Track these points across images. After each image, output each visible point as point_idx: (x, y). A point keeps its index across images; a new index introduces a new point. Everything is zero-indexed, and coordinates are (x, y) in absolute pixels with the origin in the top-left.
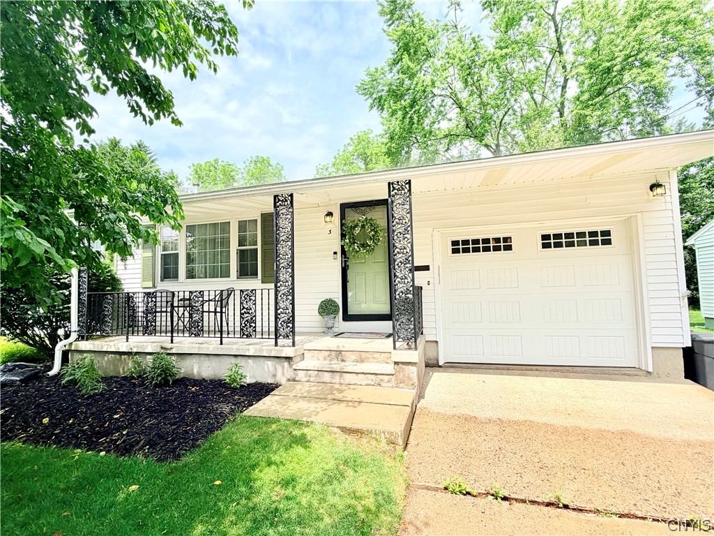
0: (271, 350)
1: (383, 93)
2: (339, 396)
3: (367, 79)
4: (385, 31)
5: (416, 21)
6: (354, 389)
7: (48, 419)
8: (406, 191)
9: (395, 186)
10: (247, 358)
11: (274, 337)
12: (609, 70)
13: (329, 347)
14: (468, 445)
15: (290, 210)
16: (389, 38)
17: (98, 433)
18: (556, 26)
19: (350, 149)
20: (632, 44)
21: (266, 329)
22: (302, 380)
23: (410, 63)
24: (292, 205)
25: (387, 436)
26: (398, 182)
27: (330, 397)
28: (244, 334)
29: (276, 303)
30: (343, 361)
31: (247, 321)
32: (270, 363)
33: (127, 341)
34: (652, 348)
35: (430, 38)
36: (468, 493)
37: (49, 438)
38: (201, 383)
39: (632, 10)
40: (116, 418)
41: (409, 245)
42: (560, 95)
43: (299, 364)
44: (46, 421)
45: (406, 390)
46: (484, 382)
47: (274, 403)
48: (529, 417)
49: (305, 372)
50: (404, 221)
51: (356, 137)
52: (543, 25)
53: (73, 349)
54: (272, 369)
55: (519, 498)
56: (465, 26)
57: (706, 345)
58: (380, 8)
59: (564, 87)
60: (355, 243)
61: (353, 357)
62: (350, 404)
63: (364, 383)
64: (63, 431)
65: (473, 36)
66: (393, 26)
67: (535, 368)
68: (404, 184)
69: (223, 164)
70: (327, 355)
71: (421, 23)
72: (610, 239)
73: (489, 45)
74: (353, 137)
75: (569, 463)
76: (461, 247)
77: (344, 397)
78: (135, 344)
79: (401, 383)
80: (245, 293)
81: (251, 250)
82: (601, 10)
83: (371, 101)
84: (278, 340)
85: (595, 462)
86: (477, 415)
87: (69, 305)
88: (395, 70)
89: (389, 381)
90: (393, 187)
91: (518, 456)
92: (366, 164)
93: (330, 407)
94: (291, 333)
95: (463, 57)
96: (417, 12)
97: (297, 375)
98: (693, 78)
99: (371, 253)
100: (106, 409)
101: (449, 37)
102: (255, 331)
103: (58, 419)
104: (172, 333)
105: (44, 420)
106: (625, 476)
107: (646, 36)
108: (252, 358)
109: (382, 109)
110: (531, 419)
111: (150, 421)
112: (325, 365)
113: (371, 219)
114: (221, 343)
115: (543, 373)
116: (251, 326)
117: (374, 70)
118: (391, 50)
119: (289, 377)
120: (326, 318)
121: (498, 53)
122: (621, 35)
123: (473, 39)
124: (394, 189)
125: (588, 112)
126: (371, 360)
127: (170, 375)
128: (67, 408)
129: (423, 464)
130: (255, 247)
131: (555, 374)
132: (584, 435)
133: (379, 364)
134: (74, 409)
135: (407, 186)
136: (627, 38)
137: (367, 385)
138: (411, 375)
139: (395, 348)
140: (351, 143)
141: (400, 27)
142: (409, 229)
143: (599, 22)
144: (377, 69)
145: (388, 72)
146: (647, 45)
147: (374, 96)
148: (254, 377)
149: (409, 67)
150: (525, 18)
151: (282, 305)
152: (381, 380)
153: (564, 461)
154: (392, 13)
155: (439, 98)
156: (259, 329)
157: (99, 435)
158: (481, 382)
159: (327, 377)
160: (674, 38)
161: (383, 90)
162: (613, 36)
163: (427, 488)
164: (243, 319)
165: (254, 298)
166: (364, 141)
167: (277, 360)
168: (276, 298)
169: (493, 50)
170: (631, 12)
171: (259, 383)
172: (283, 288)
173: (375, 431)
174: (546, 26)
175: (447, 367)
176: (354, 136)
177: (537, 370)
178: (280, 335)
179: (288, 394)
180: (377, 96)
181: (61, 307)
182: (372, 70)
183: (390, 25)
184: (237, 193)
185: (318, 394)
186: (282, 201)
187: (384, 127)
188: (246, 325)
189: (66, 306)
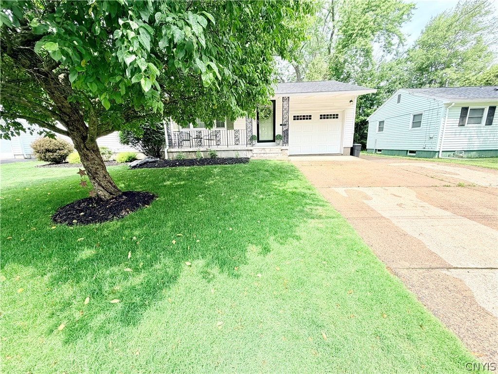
0: (245, 148)
12: (351, 35)
21: (243, 142)
30: (266, 151)
33: (191, 148)
34: (344, 148)
41: (288, 117)
50: (286, 109)
53: (169, 151)
72: (338, 117)
76: (296, 118)
84: (247, 145)
94: (251, 143)
97: (254, 154)
98: (383, 43)
99: (268, 119)
108: (239, 151)
114: (228, 147)
116: (238, 141)
119: (251, 155)
124: (284, 99)
126: (274, 151)
142: (288, 112)
167: (247, 151)
168: (246, 132)
172: (249, 129)
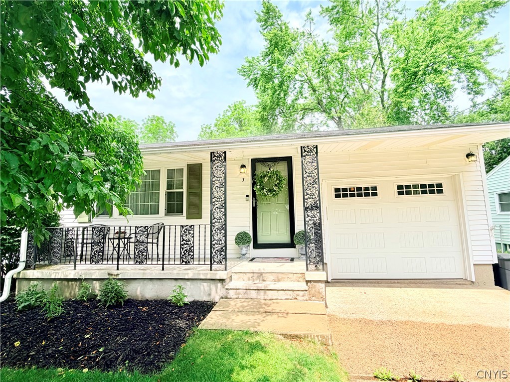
0: (207, 274)
1: (258, 76)
2: (269, 309)
3: (247, 65)
4: (261, 33)
5: (283, 27)
6: (277, 303)
7: (19, 342)
8: (314, 153)
9: (306, 149)
10: (186, 281)
11: (209, 263)
12: (415, 73)
13: (253, 270)
14: (376, 342)
15: (224, 164)
16: (264, 37)
17: (75, 352)
18: (378, 41)
19: (229, 114)
20: (430, 58)
21: (202, 256)
22: (233, 297)
23: (280, 57)
24: (225, 160)
25: (320, 339)
26: (308, 146)
27: (262, 310)
28: (183, 261)
29: (212, 236)
30: (264, 280)
31: (186, 250)
32: (205, 284)
33: (75, 269)
34: (474, 264)
35: (293, 40)
36: (393, 380)
37: (25, 360)
38: (145, 303)
39: (428, 36)
40: (88, 338)
41: (317, 192)
42: (381, 86)
43: (230, 284)
44: (17, 344)
45: (317, 302)
46: (365, 293)
47: (220, 317)
48: (407, 318)
49: (235, 290)
50: (313, 175)
51: (233, 105)
52: (367, 39)
53: (21, 277)
54: (207, 288)
55: (429, 379)
56: (316, 35)
57: (506, 262)
58: (257, 17)
59: (384, 82)
60: (264, 189)
61: (271, 277)
62: (280, 315)
63: (284, 298)
64: (38, 352)
65: (324, 42)
66: (266, 30)
67: (396, 281)
68: (312, 148)
69: (125, 120)
70: (250, 277)
71: (287, 29)
72: (442, 190)
73: (334, 49)
74: (230, 105)
75: (451, 351)
76: (341, 193)
77: (273, 310)
78: (83, 272)
79: (313, 297)
80: (185, 228)
81: (177, 192)
82: (409, 34)
83: (249, 81)
84: (213, 266)
85: (466, 349)
86: (372, 319)
87: (20, 239)
88: (267, 60)
89: (303, 296)
90: (304, 150)
91: (414, 348)
92: (241, 126)
93: (266, 318)
94: (224, 260)
95: (317, 55)
96: (284, 22)
97: (228, 293)
99: (276, 197)
100: (74, 330)
101: (306, 40)
102: (193, 258)
103: (30, 341)
104: (118, 261)
105: (16, 343)
106: (490, 358)
107: (438, 54)
108: (191, 281)
109: (257, 87)
110: (411, 320)
111: (121, 339)
112: (250, 284)
113: (277, 171)
114: (163, 269)
115: (403, 285)
116: (189, 255)
117: (251, 58)
118: (264, 46)
119: (222, 295)
120: (242, 247)
121: (341, 55)
122: (422, 51)
123: (324, 44)
124: (305, 151)
125: (402, 100)
126: (286, 279)
127: (121, 298)
128: (36, 332)
129: (351, 359)
130: (181, 190)
131: (412, 285)
132: (451, 329)
133: (292, 282)
134: (43, 332)
135: (315, 149)
136: (426, 54)
137: (286, 299)
138: (321, 291)
139: (307, 270)
140: (229, 110)
141: (273, 31)
142: (317, 180)
143: (409, 42)
144: (254, 58)
145: (262, 61)
146: (439, 60)
147: (251, 77)
148: (192, 296)
149: (279, 59)
150: (357, 34)
151: (216, 237)
152: (297, 295)
153: (446, 350)
154: (266, 21)
155: (299, 82)
156: (196, 256)
157: (76, 354)
158: (363, 293)
159: (253, 294)
160: (455, 57)
161: (257, 73)
162: (416, 52)
163: (362, 378)
164: (183, 249)
165: (192, 232)
166: (239, 109)
167: (212, 281)
168: (211, 231)
169: (338, 53)
170: (428, 37)
171: (198, 301)
172: (217, 224)
173: (311, 335)
174: (370, 40)
175: (334, 282)
176: (232, 104)
177: (398, 283)
178: (215, 262)
179: (227, 309)
180: (254, 77)
181: (11, 240)
182: (250, 59)
183: (264, 29)
184: (181, 149)
185: (251, 308)
186: (217, 157)
187: (259, 100)
188: (185, 254)
189: (16, 239)
